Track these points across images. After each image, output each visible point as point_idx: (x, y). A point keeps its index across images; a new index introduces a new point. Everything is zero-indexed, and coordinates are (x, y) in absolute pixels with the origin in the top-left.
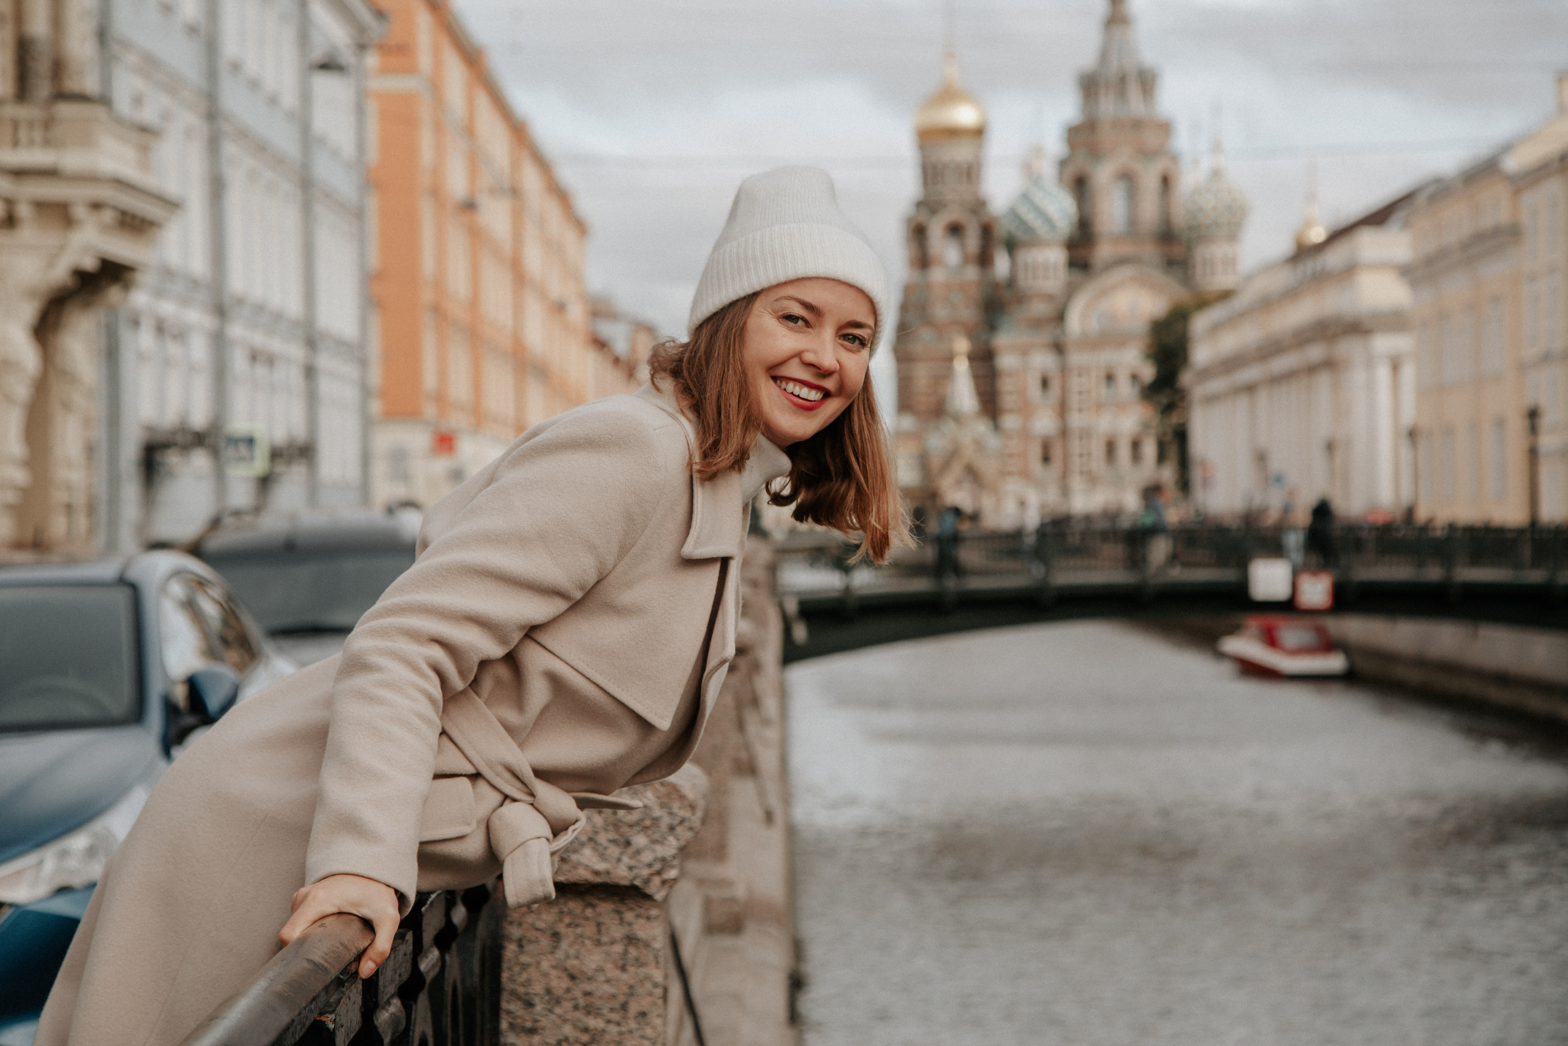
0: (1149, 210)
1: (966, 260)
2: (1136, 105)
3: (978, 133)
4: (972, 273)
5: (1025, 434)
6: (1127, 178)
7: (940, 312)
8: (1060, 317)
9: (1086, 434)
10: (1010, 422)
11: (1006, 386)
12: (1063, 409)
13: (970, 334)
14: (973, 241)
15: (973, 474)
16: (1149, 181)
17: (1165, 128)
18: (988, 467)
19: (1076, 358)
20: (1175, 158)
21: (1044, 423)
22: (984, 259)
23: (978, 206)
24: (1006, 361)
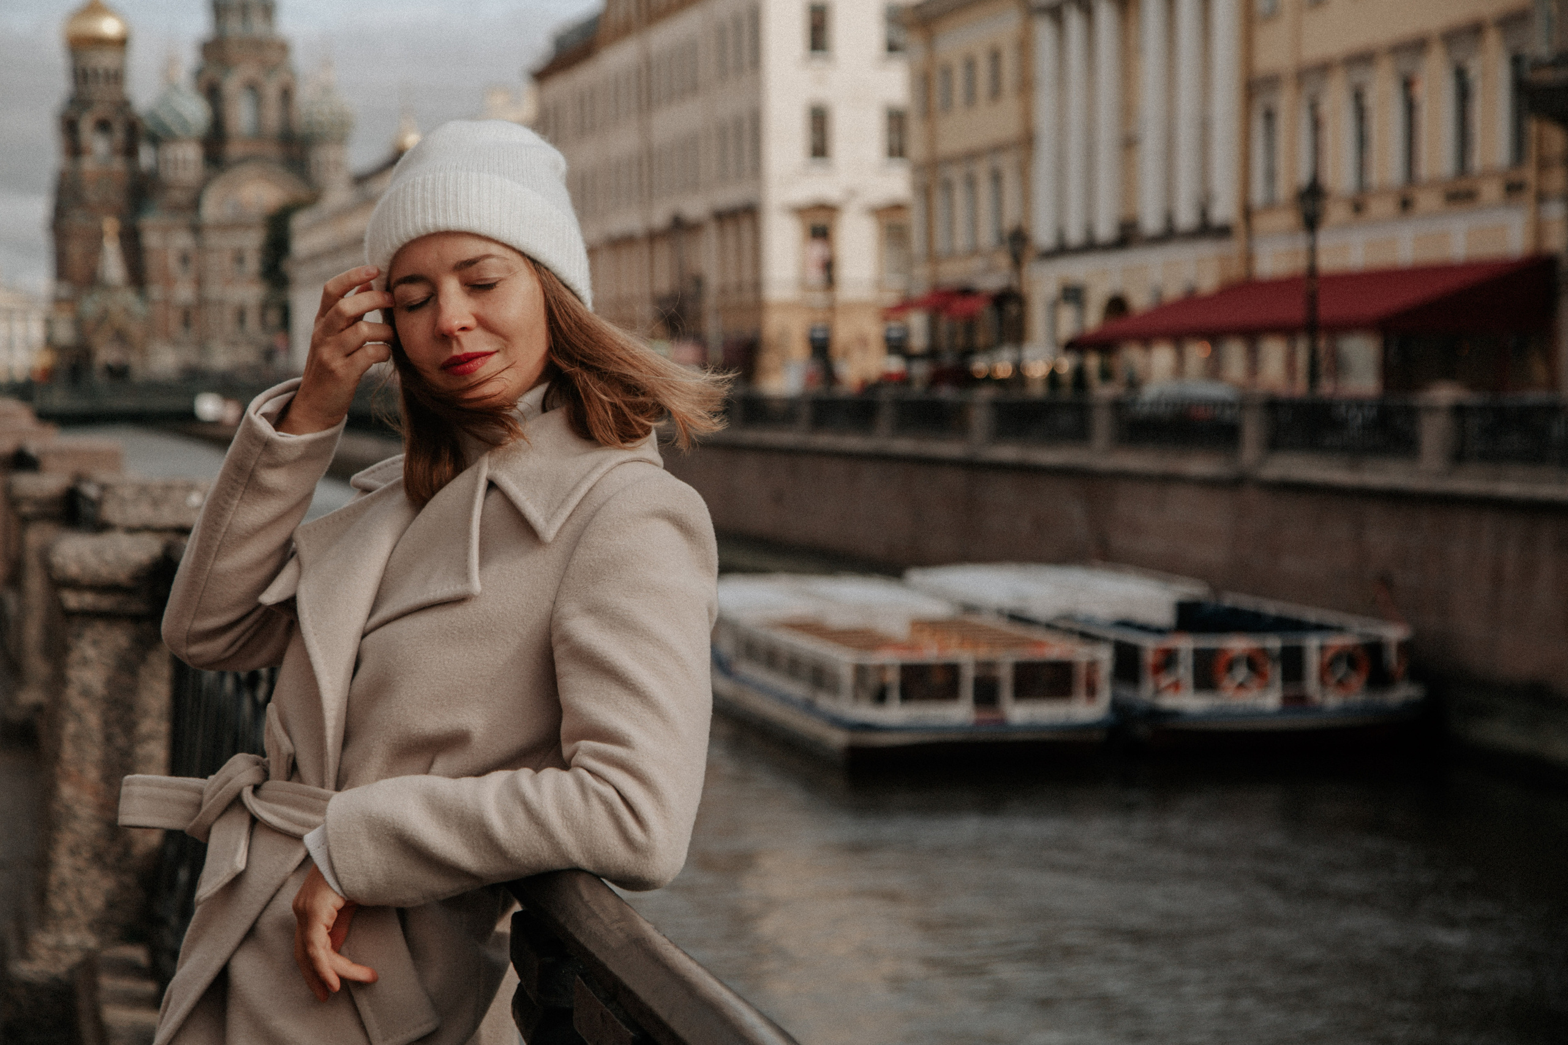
0: (273, 117)
1: (114, 152)
2: (258, 26)
3: (121, 43)
4: (118, 165)
5: (167, 302)
6: (253, 88)
7: (92, 195)
8: (195, 204)
9: (221, 303)
10: (156, 292)
11: (153, 265)
12: (200, 282)
13: (120, 215)
14: (119, 135)
15: (121, 337)
16: (272, 91)
17: (283, 48)
18: (135, 329)
19: (214, 240)
20: (293, 75)
21: (184, 293)
22: (130, 151)
23: (124, 105)
24: (152, 239)
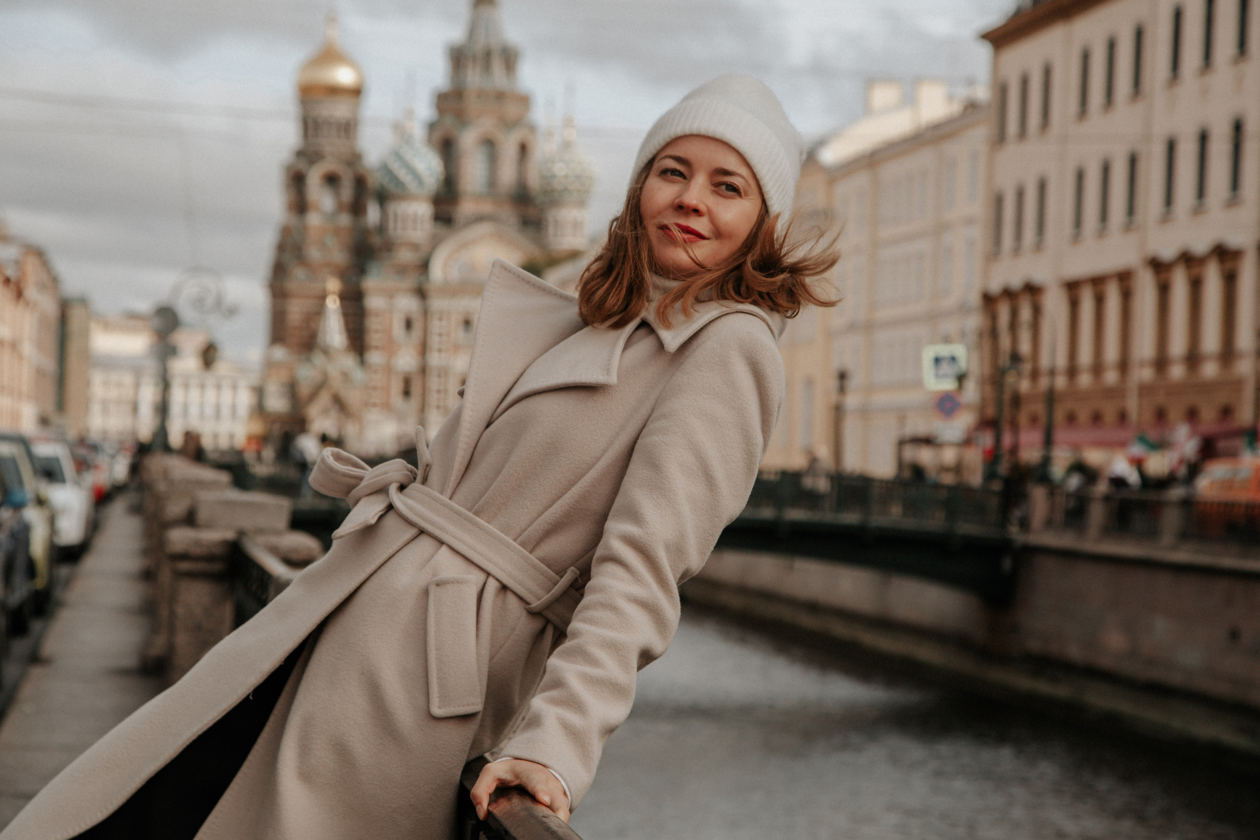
0: (507, 174)
1: (340, 207)
2: (499, 78)
3: (356, 92)
4: (345, 220)
5: (388, 369)
6: (490, 144)
7: (314, 253)
8: (424, 266)
9: (444, 372)
10: (375, 357)
11: (373, 324)
12: (424, 349)
13: (342, 274)
14: (347, 192)
15: (339, 403)
16: (509, 148)
17: (525, 101)
18: (353, 397)
19: (437, 303)
20: (532, 129)
21: (406, 360)
22: (357, 208)
23: (354, 159)
24: (374, 302)
